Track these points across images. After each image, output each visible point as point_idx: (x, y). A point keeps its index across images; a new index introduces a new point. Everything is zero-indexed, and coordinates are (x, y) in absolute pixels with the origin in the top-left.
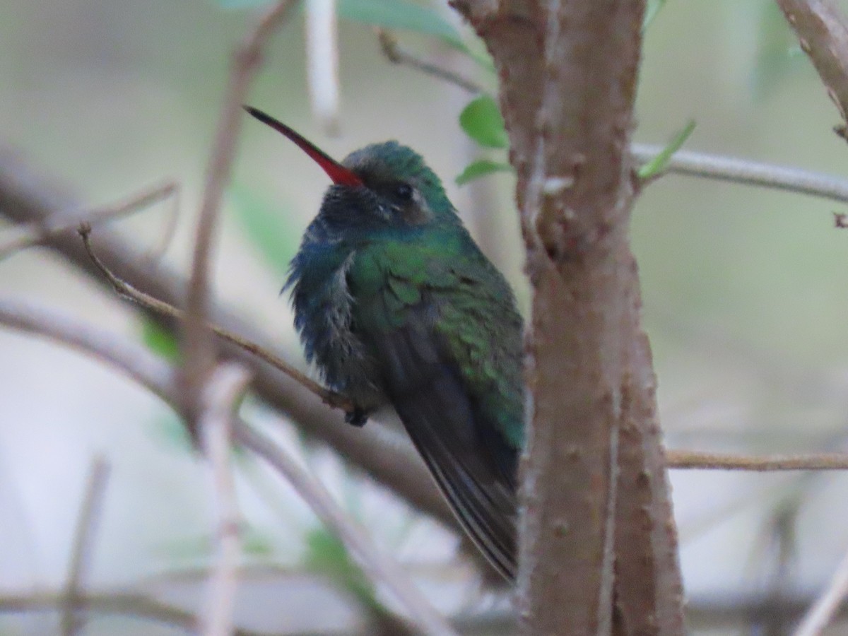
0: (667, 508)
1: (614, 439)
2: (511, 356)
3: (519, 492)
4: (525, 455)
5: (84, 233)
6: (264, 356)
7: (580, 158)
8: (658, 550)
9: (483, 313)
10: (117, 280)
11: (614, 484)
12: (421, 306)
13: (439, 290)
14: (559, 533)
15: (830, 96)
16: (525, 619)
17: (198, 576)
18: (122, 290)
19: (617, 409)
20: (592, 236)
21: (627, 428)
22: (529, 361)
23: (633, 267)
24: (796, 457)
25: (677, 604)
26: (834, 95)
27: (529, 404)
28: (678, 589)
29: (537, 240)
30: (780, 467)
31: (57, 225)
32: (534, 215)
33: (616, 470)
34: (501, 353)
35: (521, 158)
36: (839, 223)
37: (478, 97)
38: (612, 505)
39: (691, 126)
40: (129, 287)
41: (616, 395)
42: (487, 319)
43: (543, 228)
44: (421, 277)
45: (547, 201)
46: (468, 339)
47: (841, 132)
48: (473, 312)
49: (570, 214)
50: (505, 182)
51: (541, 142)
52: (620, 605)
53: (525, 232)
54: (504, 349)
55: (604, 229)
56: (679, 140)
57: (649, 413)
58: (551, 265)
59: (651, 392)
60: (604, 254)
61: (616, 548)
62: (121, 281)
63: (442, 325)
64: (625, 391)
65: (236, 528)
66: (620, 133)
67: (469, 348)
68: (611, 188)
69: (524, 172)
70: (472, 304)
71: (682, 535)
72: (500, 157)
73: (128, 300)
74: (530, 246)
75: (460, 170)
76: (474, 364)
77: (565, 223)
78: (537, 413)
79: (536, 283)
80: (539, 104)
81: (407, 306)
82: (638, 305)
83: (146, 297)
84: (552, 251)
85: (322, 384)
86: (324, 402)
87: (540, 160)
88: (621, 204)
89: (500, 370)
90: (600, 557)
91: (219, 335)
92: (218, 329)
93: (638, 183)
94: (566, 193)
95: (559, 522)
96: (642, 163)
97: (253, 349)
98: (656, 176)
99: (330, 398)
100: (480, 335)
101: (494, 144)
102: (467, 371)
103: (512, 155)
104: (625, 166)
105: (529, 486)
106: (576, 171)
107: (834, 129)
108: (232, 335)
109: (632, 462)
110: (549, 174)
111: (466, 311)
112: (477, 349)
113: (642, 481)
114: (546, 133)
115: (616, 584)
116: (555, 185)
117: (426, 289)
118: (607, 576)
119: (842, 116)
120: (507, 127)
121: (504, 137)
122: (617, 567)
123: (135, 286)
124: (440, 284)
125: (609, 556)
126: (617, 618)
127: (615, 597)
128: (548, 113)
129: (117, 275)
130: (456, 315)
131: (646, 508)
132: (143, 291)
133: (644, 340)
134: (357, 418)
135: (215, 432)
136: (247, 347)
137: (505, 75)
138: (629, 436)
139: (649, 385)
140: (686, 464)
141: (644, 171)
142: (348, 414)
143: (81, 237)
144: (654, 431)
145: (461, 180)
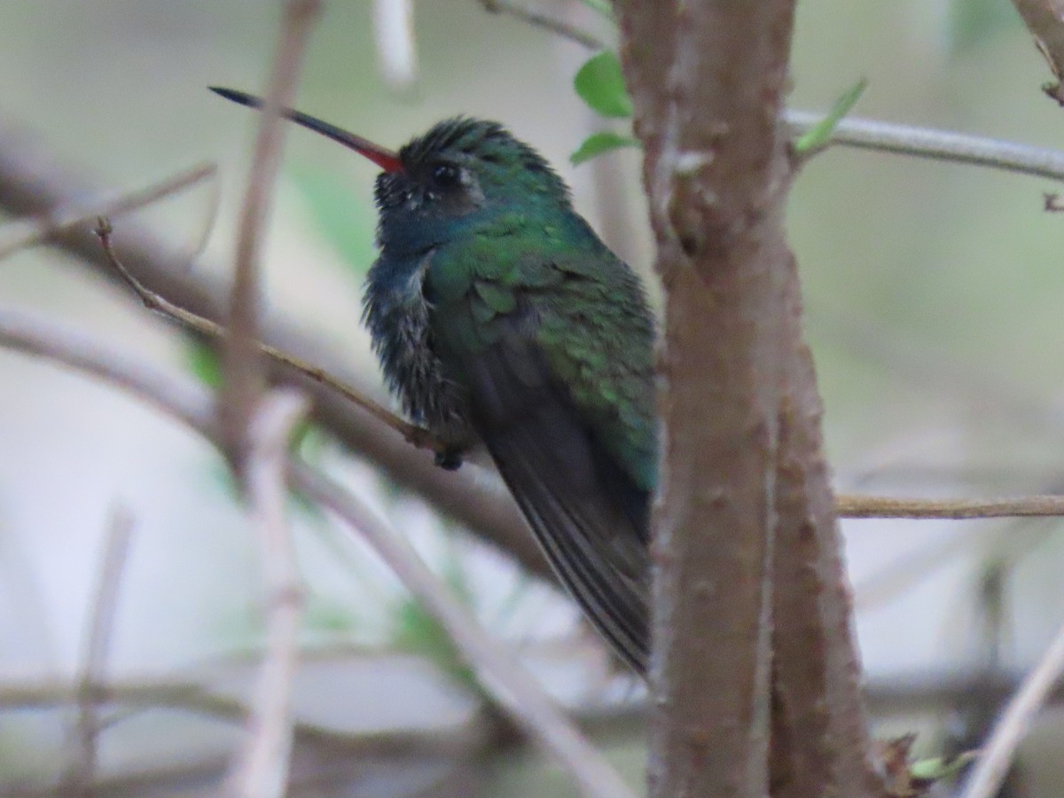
0: (837, 565)
1: (770, 480)
2: (635, 373)
3: (652, 546)
4: (658, 501)
5: (104, 233)
6: (333, 385)
7: (721, 128)
8: (828, 618)
9: (597, 319)
10: (146, 291)
11: (771, 537)
12: (517, 314)
13: (539, 291)
14: (702, 598)
15: (1039, 47)
16: (661, 707)
17: (251, 660)
18: (150, 304)
19: (773, 442)
20: (738, 226)
21: (786, 465)
22: (662, 383)
23: (791, 263)
24: (1001, 501)
25: (852, 687)
26: (1043, 46)
27: (663, 436)
28: (853, 667)
29: (670, 231)
30: (980, 513)
31: (66, 219)
32: (665, 201)
33: (773, 519)
34: (622, 369)
35: (648, 128)
36: (1050, 205)
37: (597, 53)
38: (768, 561)
39: (862, 85)
40: (161, 300)
41: (772, 426)
42: (601, 327)
43: (676, 217)
44: (516, 277)
45: (681, 182)
46: (577, 353)
47: (1052, 92)
48: (582, 318)
49: (711, 198)
50: (631, 159)
51: (673, 109)
52: (781, 687)
53: (655, 222)
54: (626, 366)
55: (754, 216)
56: (846, 103)
57: (813, 446)
58: (686, 261)
59: (816, 421)
60: (754, 247)
61: (774, 617)
62: (151, 292)
63: (544, 337)
64: (783, 420)
65: (294, 596)
66: (772, 96)
67: (579, 364)
68: (760, 166)
69: (652, 146)
70: (580, 306)
71: (857, 599)
72: (623, 128)
73: (160, 316)
74: (661, 238)
75: (576, 146)
76: (588, 385)
77: (705, 211)
78: (673, 448)
79: (669, 284)
80: (669, 61)
81: (498, 316)
82: (797, 311)
83: (183, 313)
84: (688, 245)
85: (406, 418)
86: (408, 440)
87: (672, 130)
88: (774, 186)
89: (620, 392)
90: (755, 627)
91: (273, 359)
92: (272, 350)
93: (795, 158)
94: (704, 173)
95: (702, 584)
96: (799, 134)
97: (318, 376)
98: (817, 149)
99: (415, 436)
100: (593, 348)
101: (618, 112)
102: (580, 395)
103: (637, 127)
104: (779, 138)
105: (663, 539)
106: (716, 145)
107: (1043, 89)
108: (292, 360)
109: (792, 508)
110: (684, 148)
111: (573, 318)
112: (589, 365)
113: (807, 533)
114: (679, 97)
115: (775, 662)
116: (690, 161)
117: (521, 290)
118: (764, 653)
119: (1053, 71)
120: (631, 90)
121: (627, 103)
122: (776, 641)
123: (169, 298)
124: (539, 283)
125: (766, 628)
126: (776, 705)
127: (774, 677)
128: (682, 71)
129: (146, 285)
130: (560, 323)
131: (810, 565)
132: (178, 304)
133: (806, 354)
134: (450, 460)
135: (266, 476)
136: (310, 373)
137: (627, 26)
138: (789, 476)
139: (812, 412)
140: (863, 511)
141: (803, 143)
142: (439, 455)
143: (100, 238)
144: (820, 469)
145: (577, 159)
